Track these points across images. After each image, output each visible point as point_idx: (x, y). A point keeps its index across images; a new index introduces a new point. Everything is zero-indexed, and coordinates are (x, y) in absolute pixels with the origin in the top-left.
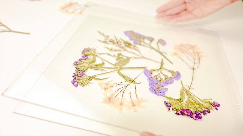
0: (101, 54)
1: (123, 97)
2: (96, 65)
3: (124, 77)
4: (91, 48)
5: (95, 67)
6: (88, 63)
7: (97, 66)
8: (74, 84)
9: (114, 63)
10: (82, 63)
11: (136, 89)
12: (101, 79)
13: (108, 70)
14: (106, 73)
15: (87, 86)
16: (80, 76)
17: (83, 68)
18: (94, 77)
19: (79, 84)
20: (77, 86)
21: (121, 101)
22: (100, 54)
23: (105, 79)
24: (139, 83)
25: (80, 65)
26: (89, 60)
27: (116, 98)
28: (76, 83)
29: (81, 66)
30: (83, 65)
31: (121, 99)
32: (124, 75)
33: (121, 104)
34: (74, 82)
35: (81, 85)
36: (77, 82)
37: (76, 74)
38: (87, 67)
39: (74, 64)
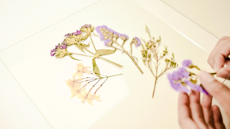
1: (85, 87)
2: (81, 45)
3: (94, 65)
6: (77, 40)
8: (52, 53)
10: (72, 37)
11: (101, 85)
12: (74, 59)
13: (88, 54)
14: (83, 55)
15: (60, 59)
16: (61, 48)
17: (69, 43)
18: (71, 54)
19: (55, 55)
20: (53, 55)
21: (80, 89)
23: (77, 60)
26: (80, 37)
27: (79, 84)
29: (69, 40)
31: (82, 88)
32: (96, 63)
33: (78, 91)
34: (53, 51)
35: (56, 56)
37: (61, 44)
38: (72, 43)
39: (66, 36)
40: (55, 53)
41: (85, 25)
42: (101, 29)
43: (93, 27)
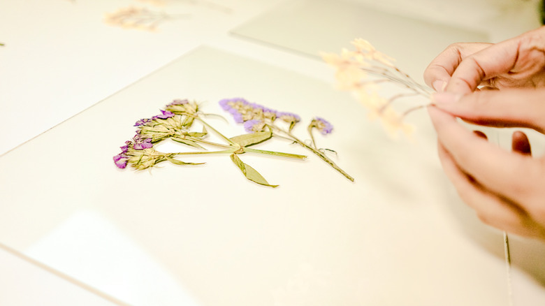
0: (208, 115)
2: (187, 135)
3: (242, 166)
4: (191, 101)
5: (183, 137)
6: (170, 127)
7: (187, 137)
8: (118, 162)
9: (229, 138)
10: (156, 124)
12: (184, 163)
13: (210, 149)
14: (201, 153)
15: (146, 171)
16: (140, 148)
17: (154, 135)
18: (171, 156)
19: (129, 164)
20: (123, 166)
22: (206, 115)
23: (194, 164)
24: (274, 187)
25: (149, 128)
26: (175, 121)
28: (122, 161)
29: (150, 131)
30: (154, 129)
32: (244, 162)
34: (119, 159)
35: (134, 166)
36: (126, 159)
37: (133, 142)
38: (163, 134)
39: (137, 124)
40: (127, 161)
41: (175, 101)
42: (232, 104)
43: (195, 103)
